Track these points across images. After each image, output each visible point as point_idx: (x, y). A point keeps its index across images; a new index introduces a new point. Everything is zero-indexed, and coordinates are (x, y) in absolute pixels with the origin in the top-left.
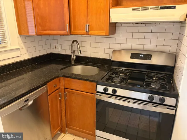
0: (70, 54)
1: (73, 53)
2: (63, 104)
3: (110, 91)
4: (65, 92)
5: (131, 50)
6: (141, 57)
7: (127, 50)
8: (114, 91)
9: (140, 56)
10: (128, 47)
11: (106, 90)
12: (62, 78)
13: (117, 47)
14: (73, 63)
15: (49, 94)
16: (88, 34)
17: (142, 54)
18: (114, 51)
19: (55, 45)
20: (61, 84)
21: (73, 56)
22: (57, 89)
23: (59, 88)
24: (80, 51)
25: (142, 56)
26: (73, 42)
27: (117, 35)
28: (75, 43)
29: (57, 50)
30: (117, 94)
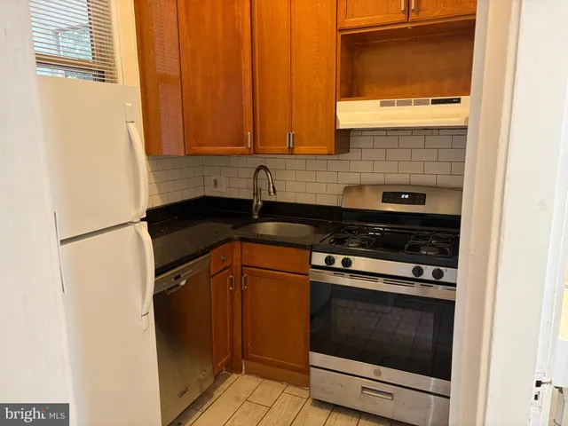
0: (251, 197)
1: (256, 194)
2: (238, 302)
3: (338, 264)
4: (242, 274)
5: (385, 185)
6: (405, 198)
7: (375, 186)
8: (346, 263)
9: (403, 196)
10: (378, 178)
11: (330, 261)
12: (238, 244)
13: (354, 179)
14: (256, 217)
15: (212, 273)
16: (291, 151)
17: (405, 194)
18: (348, 189)
19: (214, 178)
20: (235, 256)
21: (257, 202)
22: (227, 268)
23: (231, 266)
24: (273, 187)
25: (407, 196)
26: (258, 170)
27: (353, 154)
28: (262, 172)
29: (219, 189)
30: (353, 267)
